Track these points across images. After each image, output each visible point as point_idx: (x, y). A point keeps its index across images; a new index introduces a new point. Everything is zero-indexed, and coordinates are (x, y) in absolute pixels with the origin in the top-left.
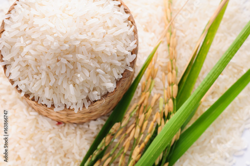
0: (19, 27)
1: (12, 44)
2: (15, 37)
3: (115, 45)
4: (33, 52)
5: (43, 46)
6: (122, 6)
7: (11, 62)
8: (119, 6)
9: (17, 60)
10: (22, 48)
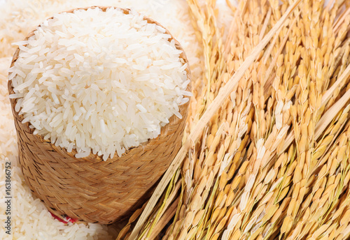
0: (38, 52)
1: (27, 72)
2: (32, 63)
3: (162, 80)
4: (55, 78)
5: (69, 68)
6: (172, 40)
7: (24, 93)
8: (169, 40)
9: (32, 91)
10: (40, 75)
